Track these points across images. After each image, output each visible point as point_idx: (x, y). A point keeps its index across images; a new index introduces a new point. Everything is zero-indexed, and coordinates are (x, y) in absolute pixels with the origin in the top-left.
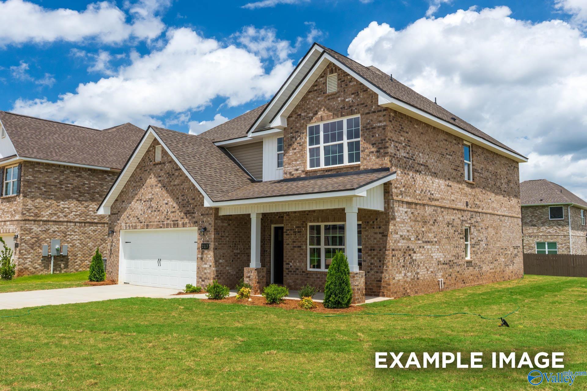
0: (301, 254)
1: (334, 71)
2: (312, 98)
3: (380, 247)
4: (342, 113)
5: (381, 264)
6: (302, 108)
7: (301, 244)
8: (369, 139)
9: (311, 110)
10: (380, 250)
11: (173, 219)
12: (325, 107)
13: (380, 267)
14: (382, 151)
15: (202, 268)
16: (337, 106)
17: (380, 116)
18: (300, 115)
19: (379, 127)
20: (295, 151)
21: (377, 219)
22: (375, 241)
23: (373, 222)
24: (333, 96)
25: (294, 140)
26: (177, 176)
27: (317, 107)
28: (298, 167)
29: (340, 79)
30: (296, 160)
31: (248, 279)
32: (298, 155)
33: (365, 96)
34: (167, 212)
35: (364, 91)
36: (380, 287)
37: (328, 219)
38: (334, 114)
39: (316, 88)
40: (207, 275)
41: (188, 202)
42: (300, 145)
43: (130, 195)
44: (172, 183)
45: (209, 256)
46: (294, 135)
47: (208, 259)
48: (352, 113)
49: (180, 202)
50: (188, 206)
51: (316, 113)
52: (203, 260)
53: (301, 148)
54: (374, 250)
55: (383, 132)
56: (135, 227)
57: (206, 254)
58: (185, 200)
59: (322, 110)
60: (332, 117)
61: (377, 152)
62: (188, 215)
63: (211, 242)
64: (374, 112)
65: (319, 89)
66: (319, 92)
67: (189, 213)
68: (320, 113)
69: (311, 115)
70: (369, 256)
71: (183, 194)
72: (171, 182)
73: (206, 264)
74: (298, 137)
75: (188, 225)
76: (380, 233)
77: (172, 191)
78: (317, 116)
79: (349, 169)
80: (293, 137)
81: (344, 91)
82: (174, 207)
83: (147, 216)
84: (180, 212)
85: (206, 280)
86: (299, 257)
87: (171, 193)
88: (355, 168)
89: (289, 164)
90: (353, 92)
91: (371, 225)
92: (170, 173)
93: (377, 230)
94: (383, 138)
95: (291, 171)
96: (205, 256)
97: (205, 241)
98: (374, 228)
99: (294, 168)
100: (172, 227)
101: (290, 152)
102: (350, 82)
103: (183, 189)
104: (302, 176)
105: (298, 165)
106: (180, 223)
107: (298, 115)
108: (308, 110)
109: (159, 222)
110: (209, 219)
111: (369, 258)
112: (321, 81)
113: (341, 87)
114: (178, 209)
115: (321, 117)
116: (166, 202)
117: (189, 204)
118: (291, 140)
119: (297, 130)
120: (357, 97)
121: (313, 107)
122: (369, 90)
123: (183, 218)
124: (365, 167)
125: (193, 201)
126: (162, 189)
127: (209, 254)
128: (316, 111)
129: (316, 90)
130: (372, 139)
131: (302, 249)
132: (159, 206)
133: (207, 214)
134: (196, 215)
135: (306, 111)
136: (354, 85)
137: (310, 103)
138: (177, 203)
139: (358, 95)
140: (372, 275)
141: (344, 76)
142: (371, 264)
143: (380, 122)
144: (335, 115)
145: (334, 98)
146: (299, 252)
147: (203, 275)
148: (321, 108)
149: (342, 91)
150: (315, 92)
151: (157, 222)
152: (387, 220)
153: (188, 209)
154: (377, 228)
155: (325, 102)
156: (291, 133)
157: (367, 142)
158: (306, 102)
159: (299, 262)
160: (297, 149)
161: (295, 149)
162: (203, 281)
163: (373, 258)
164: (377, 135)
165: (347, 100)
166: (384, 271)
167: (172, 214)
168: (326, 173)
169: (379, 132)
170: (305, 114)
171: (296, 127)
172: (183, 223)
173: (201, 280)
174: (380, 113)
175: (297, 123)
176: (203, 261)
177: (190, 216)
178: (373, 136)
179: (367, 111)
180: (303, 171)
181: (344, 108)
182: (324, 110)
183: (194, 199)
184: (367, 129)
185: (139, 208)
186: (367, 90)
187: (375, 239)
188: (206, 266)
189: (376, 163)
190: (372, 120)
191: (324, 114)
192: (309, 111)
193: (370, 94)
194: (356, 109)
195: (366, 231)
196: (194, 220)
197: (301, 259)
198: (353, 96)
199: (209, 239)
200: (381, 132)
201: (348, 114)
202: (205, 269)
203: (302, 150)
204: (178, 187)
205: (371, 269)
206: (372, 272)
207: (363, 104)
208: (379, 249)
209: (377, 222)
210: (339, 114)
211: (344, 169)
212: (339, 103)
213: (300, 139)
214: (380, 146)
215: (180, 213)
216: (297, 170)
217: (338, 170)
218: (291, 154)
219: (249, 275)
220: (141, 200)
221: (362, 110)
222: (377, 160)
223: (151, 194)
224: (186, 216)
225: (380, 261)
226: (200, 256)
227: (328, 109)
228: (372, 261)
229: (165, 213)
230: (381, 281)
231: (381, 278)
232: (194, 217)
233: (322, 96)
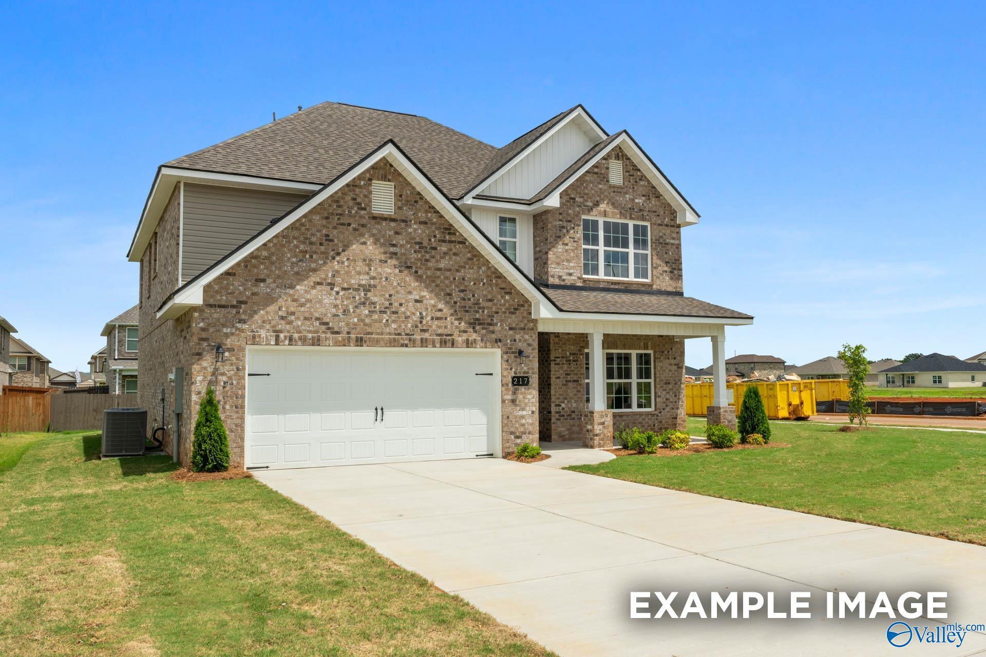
0: (579, 391)
1: (620, 157)
2: (591, 182)
3: (675, 380)
4: (631, 215)
5: (676, 399)
6: (576, 190)
7: (579, 377)
8: (663, 256)
9: (590, 198)
10: (676, 384)
11: (439, 331)
12: (610, 200)
13: (676, 402)
14: (676, 272)
15: (516, 417)
16: (625, 205)
17: (673, 232)
18: (574, 199)
19: (672, 244)
20: (567, 247)
21: (671, 349)
22: (670, 373)
23: (668, 352)
24: (619, 190)
25: (565, 231)
26: (445, 253)
27: (600, 197)
28: (572, 271)
29: (628, 172)
30: (568, 261)
31: (601, 427)
32: (572, 254)
33: (657, 203)
34: (422, 318)
35: (657, 197)
36: (675, 424)
37: (616, 344)
38: (621, 213)
39: (596, 170)
40: (526, 426)
41: (477, 303)
42: (574, 241)
43: (287, 268)
44: (430, 264)
45: (529, 397)
46: (565, 224)
47: (527, 401)
48: (643, 219)
49: (455, 303)
50: (477, 312)
51: (597, 204)
52: (517, 403)
53: (575, 244)
54: (669, 383)
55: (677, 250)
56: (316, 342)
57: (522, 394)
58: (469, 299)
59: (605, 202)
60: (618, 216)
61: (671, 272)
62: (478, 328)
63: (533, 373)
64: (667, 225)
65: (601, 174)
66: (599, 177)
67: (480, 324)
68: (603, 206)
69: (590, 204)
70: (664, 390)
71: (462, 288)
72: (427, 260)
73: (523, 409)
74: (571, 229)
75: (479, 343)
76: (675, 365)
77: (432, 279)
78: (599, 208)
79: (640, 286)
80: (563, 227)
81: (633, 188)
82: (440, 310)
83: (356, 320)
84: (456, 319)
85: (524, 436)
86: (575, 395)
87: (431, 282)
88: (647, 287)
89: (558, 264)
90: (644, 194)
91: (666, 355)
92: (425, 243)
93: (673, 362)
94: (677, 257)
95: (561, 274)
96: (521, 397)
97: (520, 373)
98: (668, 358)
99: (565, 271)
100: (438, 345)
101: (559, 247)
102: (640, 180)
103: (463, 279)
104: (578, 285)
105: (572, 268)
106: (460, 340)
107: (571, 198)
108: (585, 196)
109: (399, 334)
110: (527, 337)
111: (664, 392)
112: (604, 164)
113: (629, 181)
114: (452, 315)
115: (605, 211)
116: (417, 297)
117: (480, 308)
118: (560, 230)
119: (569, 219)
120: (648, 202)
121: (593, 194)
122: (661, 198)
123: (465, 332)
124: (659, 287)
125: (489, 304)
126: (400, 271)
127: (530, 394)
128: (597, 202)
129: (596, 173)
130: (666, 256)
131: (580, 385)
132: (396, 304)
133: (524, 329)
134: (498, 328)
135: (583, 197)
136: (645, 186)
137: (589, 188)
138: (447, 303)
139: (649, 199)
140: (668, 412)
141: (633, 169)
142: (667, 399)
143: (673, 239)
144: (622, 215)
145: (621, 193)
146: (576, 388)
147: (517, 428)
148: (604, 201)
149: (630, 188)
150: (596, 175)
151: (390, 334)
152: (682, 350)
153: (477, 316)
154: (672, 358)
155: (610, 193)
156: (560, 220)
157: (660, 259)
158: (583, 184)
159: (576, 401)
160: (570, 245)
161: (567, 245)
162: (517, 437)
163: (668, 393)
164: (671, 253)
165: (637, 201)
166: (679, 407)
167: (436, 322)
168: (612, 287)
169: (672, 250)
170: (581, 200)
171: (568, 214)
172: (468, 340)
173: (513, 437)
174: (673, 229)
175: (570, 209)
176: (516, 405)
177: (483, 329)
178: (666, 253)
179: (659, 222)
180: (579, 278)
181: (633, 209)
182: (608, 203)
183: (490, 300)
184: (660, 243)
185: (326, 301)
186: (659, 197)
187: (670, 371)
188: (524, 413)
189: (670, 285)
190: (665, 235)
191: (608, 209)
192: (587, 197)
193: (663, 203)
194: (648, 215)
195: (660, 362)
196: (494, 336)
197: (579, 398)
198: (644, 198)
199: (528, 369)
200: (674, 251)
201: (638, 219)
202: (522, 417)
203: (576, 248)
204: (448, 274)
205: (667, 406)
206: (668, 409)
207: (655, 212)
208: (674, 383)
209: (672, 352)
210: (628, 215)
211: (635, 286)
212: (627, 201)
213: (574, 232)
214: (674, 266)
215: (456, 323)
216: (570, 274)
217: (627, 285)
218: (560, 250)
219: (603, 420)
220: (332, 285)
221: (654, 219)
222: (671, 282)
223: (367, 277)
224: (474, 328)
225: (675, 396)
226: (509, 397)
227: (613, 204)
228: (668, 396)
229: (416, 318)
230: (676, 418)
231: (677, 415)
232: (493, 332)
233: (605, 184)
